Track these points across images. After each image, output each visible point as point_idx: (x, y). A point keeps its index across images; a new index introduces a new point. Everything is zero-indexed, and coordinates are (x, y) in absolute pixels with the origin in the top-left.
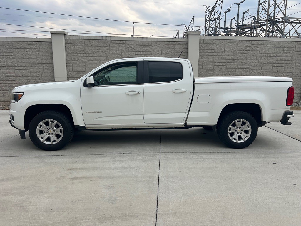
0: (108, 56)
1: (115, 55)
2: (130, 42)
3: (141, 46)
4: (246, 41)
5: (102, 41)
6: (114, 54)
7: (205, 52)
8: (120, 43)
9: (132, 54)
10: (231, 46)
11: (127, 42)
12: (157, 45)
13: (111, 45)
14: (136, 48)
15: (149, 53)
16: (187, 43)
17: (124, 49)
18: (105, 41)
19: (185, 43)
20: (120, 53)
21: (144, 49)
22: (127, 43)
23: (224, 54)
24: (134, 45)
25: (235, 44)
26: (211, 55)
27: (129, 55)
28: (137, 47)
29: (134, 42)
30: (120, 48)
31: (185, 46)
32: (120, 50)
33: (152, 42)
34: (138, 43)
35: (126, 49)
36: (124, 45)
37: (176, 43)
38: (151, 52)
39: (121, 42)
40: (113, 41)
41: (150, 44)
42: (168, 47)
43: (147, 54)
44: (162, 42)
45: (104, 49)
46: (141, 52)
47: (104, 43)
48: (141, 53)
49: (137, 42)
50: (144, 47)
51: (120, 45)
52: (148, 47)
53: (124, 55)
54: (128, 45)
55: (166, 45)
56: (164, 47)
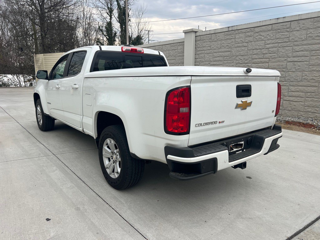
0: (233, 50)
1: (240, 48)
2: (259, 28)
3: (275, 31)
5: (229, 32)
6: (240, 47)
8: (248, 31)
9: (262, 45)
12: (299, 26)
13: (237, 36)
14: (268, 35)
15: (285, 39)
17: (251, 39)
18: (231, 32)
20: (247, 45)
21: (279, 35)
22: (257, 30)
24: (265, 31)
27: (257, 46)
28: (268, 33)
29: (266, 26)
30: (246, 38)
32: (247, 41)
35: (254, 39)
36: (252, 33)
38: (289, 37)
41: (288, 26)
43: (282, 41)
44: (310, 19)
45: (229, 41)
46: (274, 40)
47: (230, 34)
48: (273, 42)
49: (270, 26)
50: (278, 31)
51: (247, 34)
52: (285, 31)
53: (251, 47)
54: (257, 32)
55: (315, 23)
56: (312, 27)
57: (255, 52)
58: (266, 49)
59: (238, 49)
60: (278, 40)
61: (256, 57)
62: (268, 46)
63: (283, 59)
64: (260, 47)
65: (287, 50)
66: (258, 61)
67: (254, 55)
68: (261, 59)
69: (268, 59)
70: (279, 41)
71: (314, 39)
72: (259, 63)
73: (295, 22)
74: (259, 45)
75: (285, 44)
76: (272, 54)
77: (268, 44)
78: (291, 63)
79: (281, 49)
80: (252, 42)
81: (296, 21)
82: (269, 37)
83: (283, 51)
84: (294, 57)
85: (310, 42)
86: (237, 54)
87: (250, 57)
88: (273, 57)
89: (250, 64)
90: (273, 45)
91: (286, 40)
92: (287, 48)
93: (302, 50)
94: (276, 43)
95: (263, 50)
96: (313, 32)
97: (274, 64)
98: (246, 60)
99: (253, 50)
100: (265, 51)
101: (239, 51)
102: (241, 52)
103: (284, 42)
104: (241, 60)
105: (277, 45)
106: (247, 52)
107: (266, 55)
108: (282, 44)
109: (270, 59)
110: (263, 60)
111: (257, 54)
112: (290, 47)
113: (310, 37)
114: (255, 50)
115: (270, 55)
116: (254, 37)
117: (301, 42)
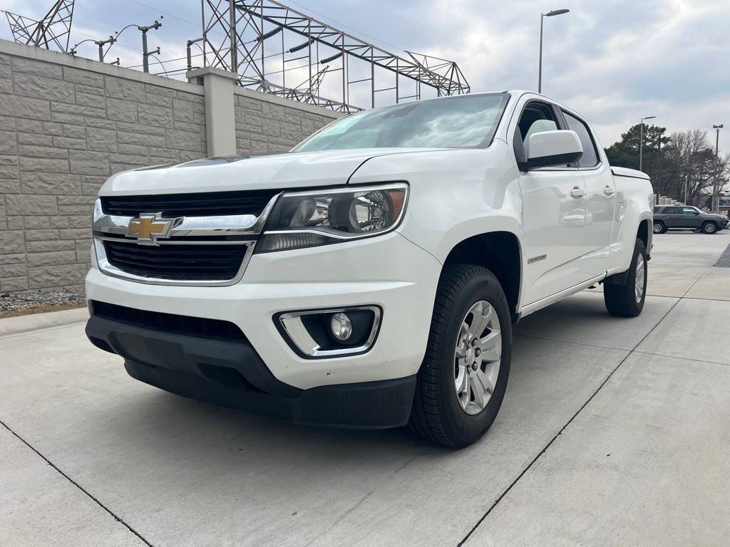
2: (28, 62)
3: (71, 85)
4: (314, 115)
7: (243, 130)
9: (41, 109)
10: (290, 122)
11: (17, 62)
12: (122, 91)
14: (55, 88)
15: (99, 110)
16: (202, 98)
17: (7, 84)
19: (198, 99)
21: (83, 98)
22: (21, 64)
23: (280, 140)
24: (44, 76)
25: (298, 118)
26: (256, 140)
27: (30, 111)
28: (55, 83)
29: (46, 65)
31: (198, 106)
33: (108, 79)
34: (58, 71)
35: (16, 88)
36: (8, 71)
37: (175, 92)
38: (106, 108)
41: (101, 83)
42: (155, 100)
43: (93, 113)
44: (138, 84)
46: (74, 106)
48: (72, 109)
49: (57, 67)
50: (80, 88)
52: (95, 92)
53: (11, 110)
54: (21, 72)
55: (148, 95)
56: (144, 101)
57: (26, 125)
58: (56, 125)
60: (83, 108)
61: (32, 140)
62: (60, 117)
63: (100, 154)
64: (39, 115)
65: (105, 136)
66: (38, 152)
67: (22, 132)
68: (45, 146)
69: (66, 151)
70: (85, 112)
71: (149, 124)
72: (41, 155)
73: (112, 78)
74: (34, 108)
75: (100, 123)
76: (75, 140)
77: (61, 112)
78: (118, 165)
79: (92, 132)
80: (11, 96)
81: (116, 79)
82: (59, 96)
83: (99, 137)
85: (145, 128)
87: (10, 136)
88: (78, 147)
89: (16, 158)
90: (74, 117)
91: (101, 113)
92: (107, 132)
93: (135, 142)
94: (78, 114)
95: (48, 124)
96: (147, 111)
97: (82, 163)
99: (18, 119)
103: (97, 117)
105: (81, 119)
107: (59, 138)
108: (93, 120)
109: (71, 150)
110: (53, 150)
111: (32, 132)
112: (110, 131)
113: (144, 118)
114: (26, 121)
115: (68, 139)
116: (13, 82)
117: (131, 125)
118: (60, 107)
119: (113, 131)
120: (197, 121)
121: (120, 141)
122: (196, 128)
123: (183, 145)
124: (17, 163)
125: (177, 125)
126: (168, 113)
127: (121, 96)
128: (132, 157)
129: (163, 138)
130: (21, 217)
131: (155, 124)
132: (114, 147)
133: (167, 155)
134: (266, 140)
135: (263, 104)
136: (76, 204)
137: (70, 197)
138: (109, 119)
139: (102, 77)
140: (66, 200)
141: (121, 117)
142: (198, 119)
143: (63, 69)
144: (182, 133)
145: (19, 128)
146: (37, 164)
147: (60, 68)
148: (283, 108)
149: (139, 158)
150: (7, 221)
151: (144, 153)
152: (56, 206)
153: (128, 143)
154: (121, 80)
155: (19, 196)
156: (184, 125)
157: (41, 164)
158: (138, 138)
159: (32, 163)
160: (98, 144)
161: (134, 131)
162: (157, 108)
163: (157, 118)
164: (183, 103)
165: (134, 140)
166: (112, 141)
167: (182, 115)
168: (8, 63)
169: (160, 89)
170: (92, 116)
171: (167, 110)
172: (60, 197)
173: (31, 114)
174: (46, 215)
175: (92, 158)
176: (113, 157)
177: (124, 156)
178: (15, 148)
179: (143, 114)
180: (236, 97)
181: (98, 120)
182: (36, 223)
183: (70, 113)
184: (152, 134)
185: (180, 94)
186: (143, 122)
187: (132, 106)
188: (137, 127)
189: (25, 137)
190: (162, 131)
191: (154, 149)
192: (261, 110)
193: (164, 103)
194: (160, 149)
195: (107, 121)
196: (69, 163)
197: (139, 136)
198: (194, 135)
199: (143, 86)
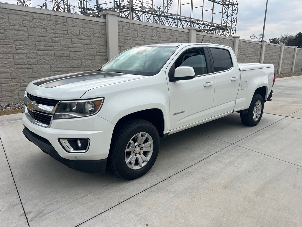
0: (8, 32)
1: (18, 32)
2: (38, 15)
3: (54, 22)
4: (153, 27)
6: (17, 30)
7: (122, 36)
9: (43, 32)
10: (142, 31)
11: (34, 15)
12: (73, 23)
13: (11, 17)
14: (48, 24)
15: (65, 31)
16: (105, 24)
17: (31, 24)
19: (103, 24)
20: (26, 30)
21: (58, 27)
23: (137, 39)
24: (44, 20)
25: (145, 29)
26: (127, 40)
28: (48, 22)
29: (45, 15)
30: (24, 22)
31: (103, 27)
32: (25, 25)
33: (68, 19)
34: (49, 17)
35: (34, 25)
36: (31, 19)
37: (94, 22)
38: (67, 30)
39: (25, 14)
40: (13, 11)
41: (65, 21)
42: (86, 26)
43: (62, 33)
44: (79, 20)
48: (54, 32)
49: (49, 16)
50: (57, 23)
51: (25, 17)
52: (63, 25)
53: (33, 33)
54: (36, 19)
55: (84, 24)
56: (82, 27)
57: (38, 38)
58: (49, 38)
59: (15, 32)
60: (59, 31)
61: (41, 44)
62: (51, 35)
63: (65, 48)
64: (43, 35)
65: (67, 41)
66: (43, 48)
67: (37, 41)
68: (45, 46)
69: (53, 48)
70: (59, 33)
71: (84, 36)
72: (44, 50)
73: (69, 18)
74: (41, 32)
75: (65, 36)
76: (56, 43)
77: (51, 33)
78: (72, 52)
79: (62, 40)
80: (32, 28)
81: (71, 18)
82: (50, 27)
83: (65, 42)
84: (74, 48)
85: (82, 37)
86: (16, 38)
87: (33, 43)
88: (57, 46)
89: (35, 51)
90: (55, 35)
93: (78, 43)
94: (57, 33)
95: (46, 38)
96: (83, 30)
97: (60, 52)
98: (28, 46)
99: (35, 37)
100: (49, 40)
101: (17, 35)
102: (21, 37)
103: (64, 34)
104: (23, 45)
105: (58, 35)
106: (29, 38)
107: (50, 43)
108: (62, 35)
109: (55, 48)
110: (48, 47)
111: (40, 41)
112: (69, 39)
113: (82, 33)
114: (38, 37)
115: (53, 43)
116: (33, 23)
117: (77, 36)
118: (50, 31)
119: (70, 39)
120: (103, 33)
121: (72, 43)
122: (102, 36)
123: (97, 43)
124: (35, 53)
125: (95, 35)
126: (91, 31)
127: (73, 25)
128: (77, 49)
129: (89, 41)
130: (38, 73)
131: (86, 35)
132: (70, 45)
133: (91, 47)
134: (131, 39)
135: (131, 24)
136: (57, 68)
137: (55, 65)
138: (68, 35)
139: (65, 18)
140: (54, 66)
141: (73, 33)
142: (103, 32)
143: (51, 16)
144: (97, 39)
145: (36, 40)
146: (43, 53)
147: (50, 16)
148: (139, 25)
149: (80, 49)
150: (33, 74)
151: (82, 47)
152: (50, 68)
153: (76, 44)
154: (73, 19)
155: (37, 65)
156: (97, 35)
157: (44, 53)
158: (79, 42)
159: (41, 53)
160: (65, 44)
161: (78, 39)
162: (87, 29)
163: (87, 33)
164: (97, 26)
165: (78, 42)
166: (70, 43)
167: (97, 31)
168: (31, 15)
169: (88, 21)
170: (62, 34)
171: (91, 29)
172: (51, 65)
173: (40, 34)
174: (46, 72)
175: (63, 50)
176: (70, 49)
177: (74, 49)
178: (35, 48)
179: (82, 32)
180: (119, 22)
181: (65, 35)
182: (43, 75)
183: (54, 33)
184: (85, 39)
185: (96, 23)
186: (82, 35)
187: (77, 29)
188: (79, 37)
189: (38, 43)
190: (89, 38)
191: (86, 45)
192: (130, 27)
193: (90, 27)
194: (88, 45)
195: (68, 36)
196: (54, 52)
197: (80, 40)
198: (101, 39)
199: (81, 20)
